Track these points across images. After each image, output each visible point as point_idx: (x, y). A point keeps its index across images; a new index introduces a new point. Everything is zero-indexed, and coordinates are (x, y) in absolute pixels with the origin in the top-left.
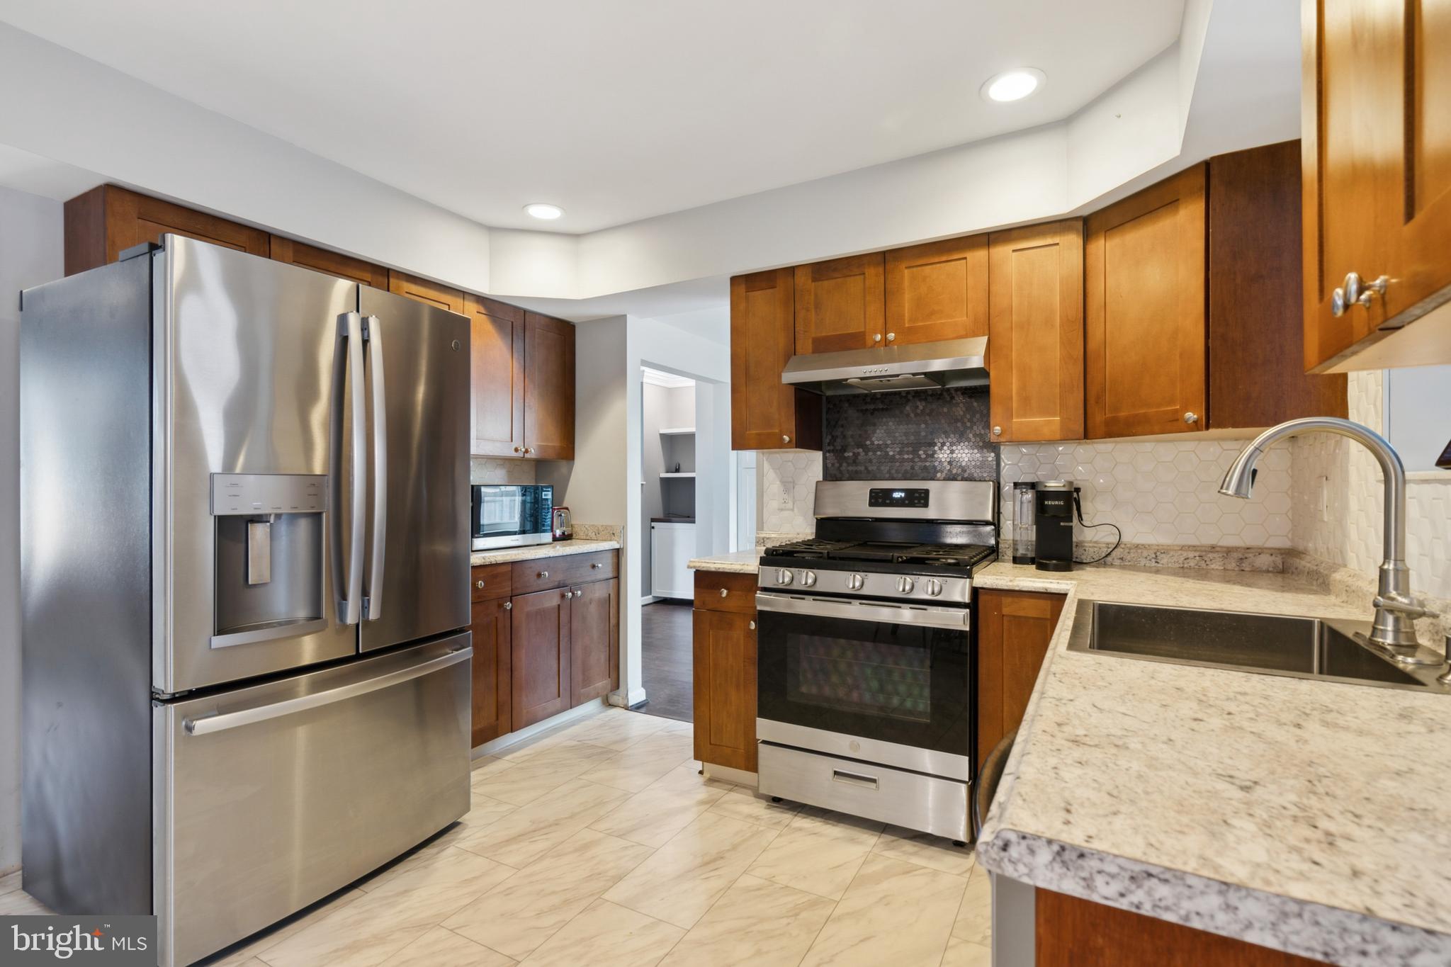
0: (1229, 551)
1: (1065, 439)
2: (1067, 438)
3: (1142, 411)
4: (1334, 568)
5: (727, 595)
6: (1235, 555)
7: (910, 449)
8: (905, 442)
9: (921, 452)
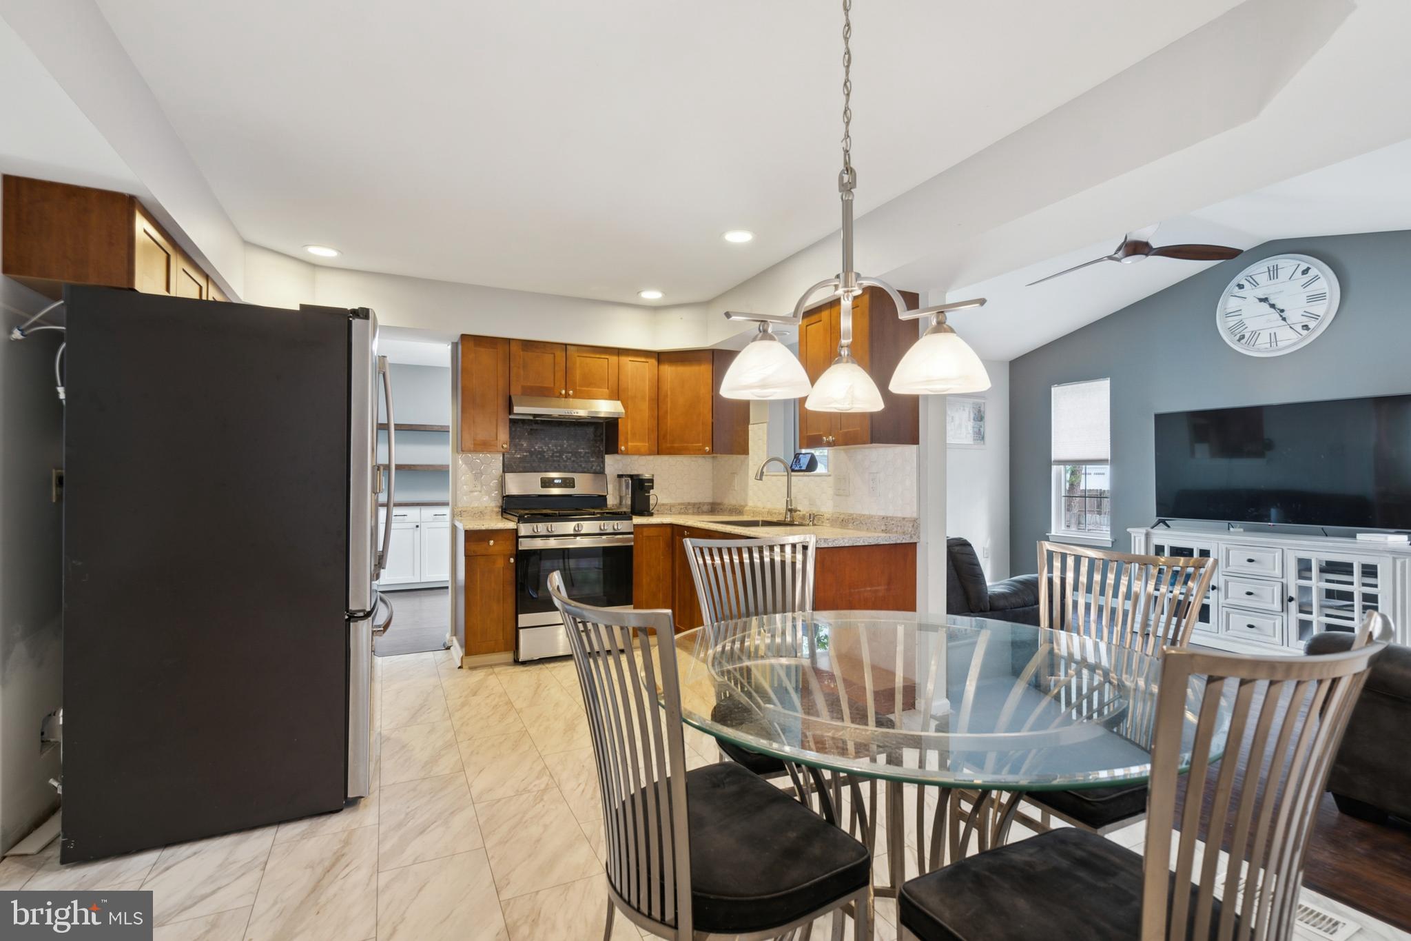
0: (694, 504)
1: (650, 454)
2: (650, 453)
3: (685, 445)
4: (744, 507)
5: (494, 543)
6: (697, 506)
7: (558, 454)
8: (555, 450)
9: (564, 457)
